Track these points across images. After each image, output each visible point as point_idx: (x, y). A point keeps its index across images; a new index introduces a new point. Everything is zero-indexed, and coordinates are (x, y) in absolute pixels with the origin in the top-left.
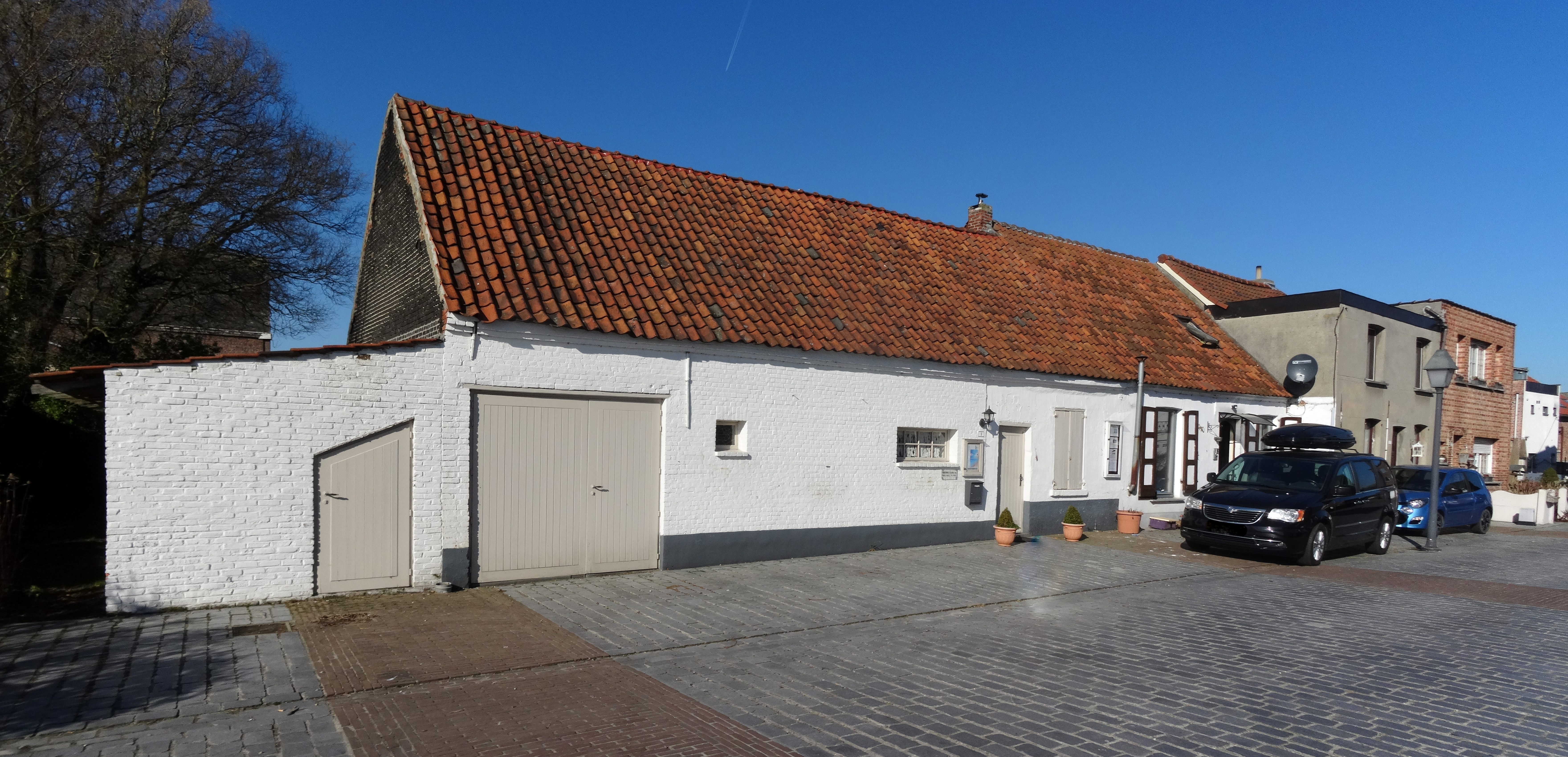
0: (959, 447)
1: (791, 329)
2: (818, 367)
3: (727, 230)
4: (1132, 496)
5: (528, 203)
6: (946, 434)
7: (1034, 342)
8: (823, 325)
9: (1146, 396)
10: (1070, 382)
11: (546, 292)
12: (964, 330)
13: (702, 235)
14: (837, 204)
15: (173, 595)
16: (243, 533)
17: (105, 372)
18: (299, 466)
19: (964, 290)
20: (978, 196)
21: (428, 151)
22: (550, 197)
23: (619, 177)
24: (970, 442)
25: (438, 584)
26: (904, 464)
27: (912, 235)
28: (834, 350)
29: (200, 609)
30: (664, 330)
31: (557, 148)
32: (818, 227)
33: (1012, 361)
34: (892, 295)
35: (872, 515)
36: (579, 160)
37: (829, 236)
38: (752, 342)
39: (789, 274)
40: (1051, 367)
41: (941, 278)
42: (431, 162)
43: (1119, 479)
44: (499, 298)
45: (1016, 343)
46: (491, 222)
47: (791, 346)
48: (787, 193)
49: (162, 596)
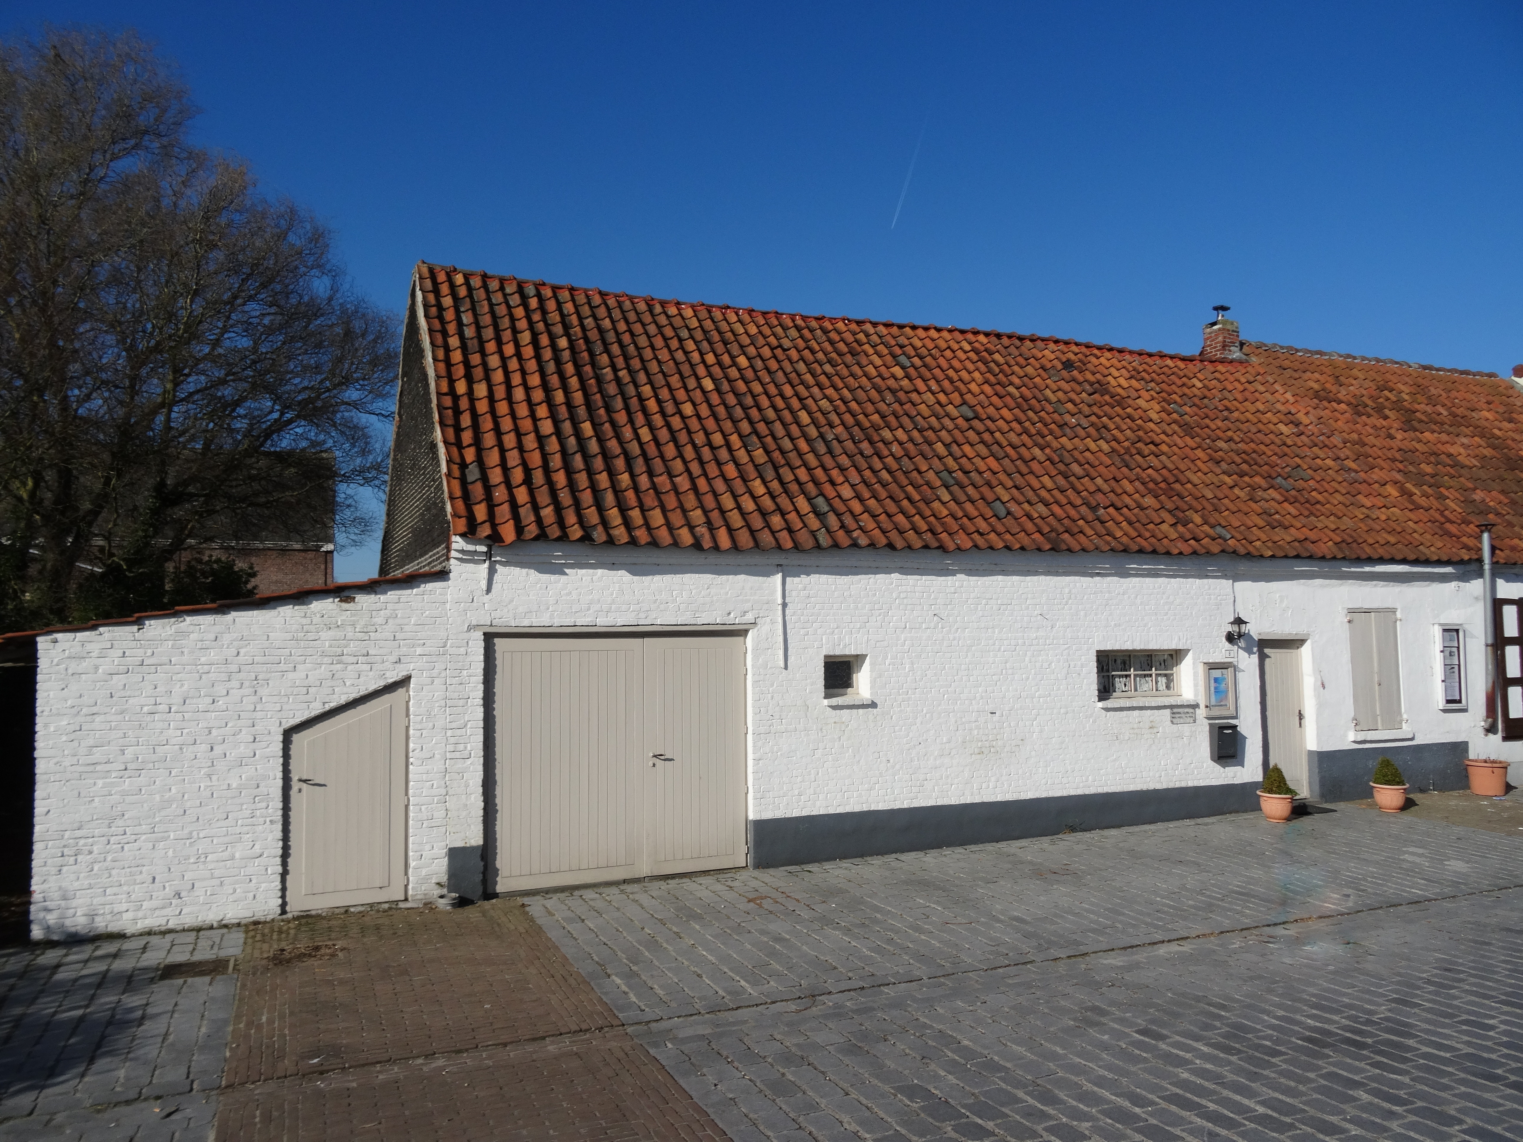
0: (1195, 675)
1: (927, 523)
2: (970, 572)
3: (845, 392)
4: (1491, 736)
5: (574, 382)
6: (1175, 656)
7: (1306, 513)
8: (976, 513)
9: (1500, 583)
10: (1367, 569)
11: (587, 497)
12: (1195, 503)
13: (810, 401)
14: (1005, 341)
15: (109, 917)
16: (195, 834)
17: (39, 639)
18: (264, 744)
19: (1194, 445)
20: (1216, 309)
21: (452, 328)
22: (605, 371)
23: (699, 335)
24: (1212, 667)
25: (442, 897)
26: (1109, 703)
27: (1116, 373)
28: (991, 548)
29: (141, 935)
30: (744, 538)
31: (620, 305)
32: (977, 375)
33: (1270, 544)
34: (1083, 461)
35: (1065, 780)
36: (647, 318)
37: (991, 385)
38: (869, 545)
39: (930, 444)
40: (1335, 550)
41: (1159, 431)
42: (454, 342)
43: (1465, 710)
44: (522, 511)
45: (1277, 516)
46: (523, 410)
47: (926, 547)
48: (933, 333)
49: (98, 919)
